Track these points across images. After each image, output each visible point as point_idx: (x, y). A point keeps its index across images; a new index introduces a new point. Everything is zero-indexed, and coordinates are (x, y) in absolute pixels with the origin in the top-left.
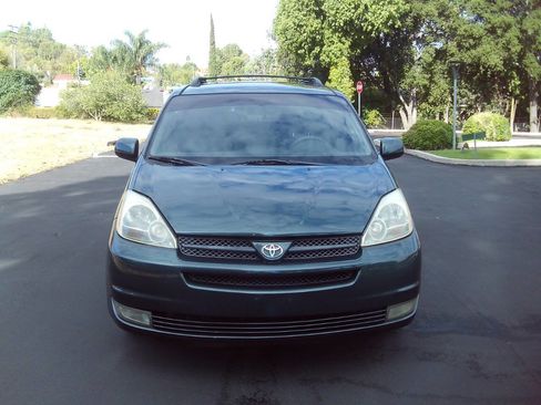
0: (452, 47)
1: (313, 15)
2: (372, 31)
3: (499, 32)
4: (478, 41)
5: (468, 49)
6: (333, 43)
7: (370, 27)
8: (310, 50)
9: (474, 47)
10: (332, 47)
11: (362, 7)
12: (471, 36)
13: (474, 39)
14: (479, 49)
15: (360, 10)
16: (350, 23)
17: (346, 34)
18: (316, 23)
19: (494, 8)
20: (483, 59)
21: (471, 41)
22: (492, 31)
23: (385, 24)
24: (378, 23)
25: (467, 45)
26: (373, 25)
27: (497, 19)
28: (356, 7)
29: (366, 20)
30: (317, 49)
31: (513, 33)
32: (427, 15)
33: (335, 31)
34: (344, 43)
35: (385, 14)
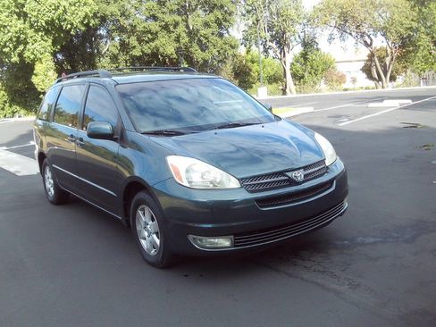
0: (133, 41)
1: (15, 17)
2: (70, 29)
3: (171, 28)
4: (155, 36)
5: (147, 42)
6: (35, 41)
7: (69, 26)
8: (15, 48)
9: (153, 40)
10: (36, 45)
11: (62, 8)
12: (150, 32)
13: (152, 34)
14: (157, 42)
15: (60, 11)
16: (51, 23)
17: (47, 32)
18: (20, 24)
19: (165, 10)
20: (161, 50)
21: (150, 36)
22: (166, 27)
23: (82, 22)
24: (76, 22)
25: (146, 39)
26: (72, 24)
27: (169, 18)
28: (57, 8)
29: (65, 20)
30: (21, 47)
31: (181, 29)
32: (112, 15)
33: (37, 31)
34: (46, 41)
35: (82, 14)
